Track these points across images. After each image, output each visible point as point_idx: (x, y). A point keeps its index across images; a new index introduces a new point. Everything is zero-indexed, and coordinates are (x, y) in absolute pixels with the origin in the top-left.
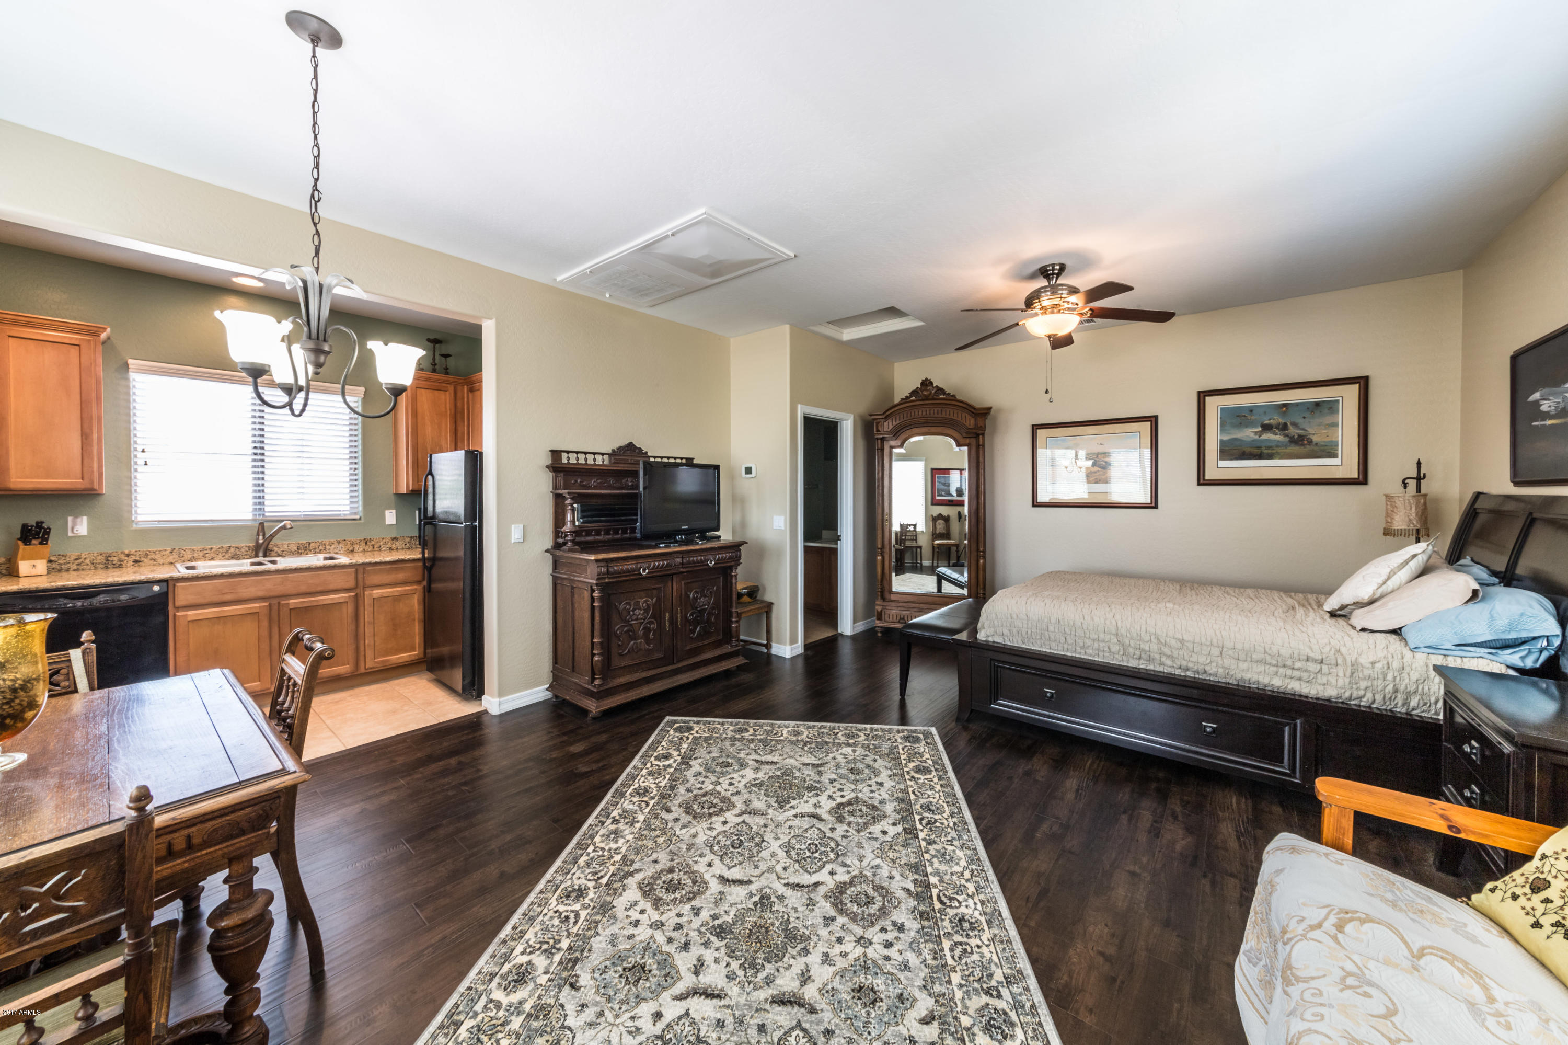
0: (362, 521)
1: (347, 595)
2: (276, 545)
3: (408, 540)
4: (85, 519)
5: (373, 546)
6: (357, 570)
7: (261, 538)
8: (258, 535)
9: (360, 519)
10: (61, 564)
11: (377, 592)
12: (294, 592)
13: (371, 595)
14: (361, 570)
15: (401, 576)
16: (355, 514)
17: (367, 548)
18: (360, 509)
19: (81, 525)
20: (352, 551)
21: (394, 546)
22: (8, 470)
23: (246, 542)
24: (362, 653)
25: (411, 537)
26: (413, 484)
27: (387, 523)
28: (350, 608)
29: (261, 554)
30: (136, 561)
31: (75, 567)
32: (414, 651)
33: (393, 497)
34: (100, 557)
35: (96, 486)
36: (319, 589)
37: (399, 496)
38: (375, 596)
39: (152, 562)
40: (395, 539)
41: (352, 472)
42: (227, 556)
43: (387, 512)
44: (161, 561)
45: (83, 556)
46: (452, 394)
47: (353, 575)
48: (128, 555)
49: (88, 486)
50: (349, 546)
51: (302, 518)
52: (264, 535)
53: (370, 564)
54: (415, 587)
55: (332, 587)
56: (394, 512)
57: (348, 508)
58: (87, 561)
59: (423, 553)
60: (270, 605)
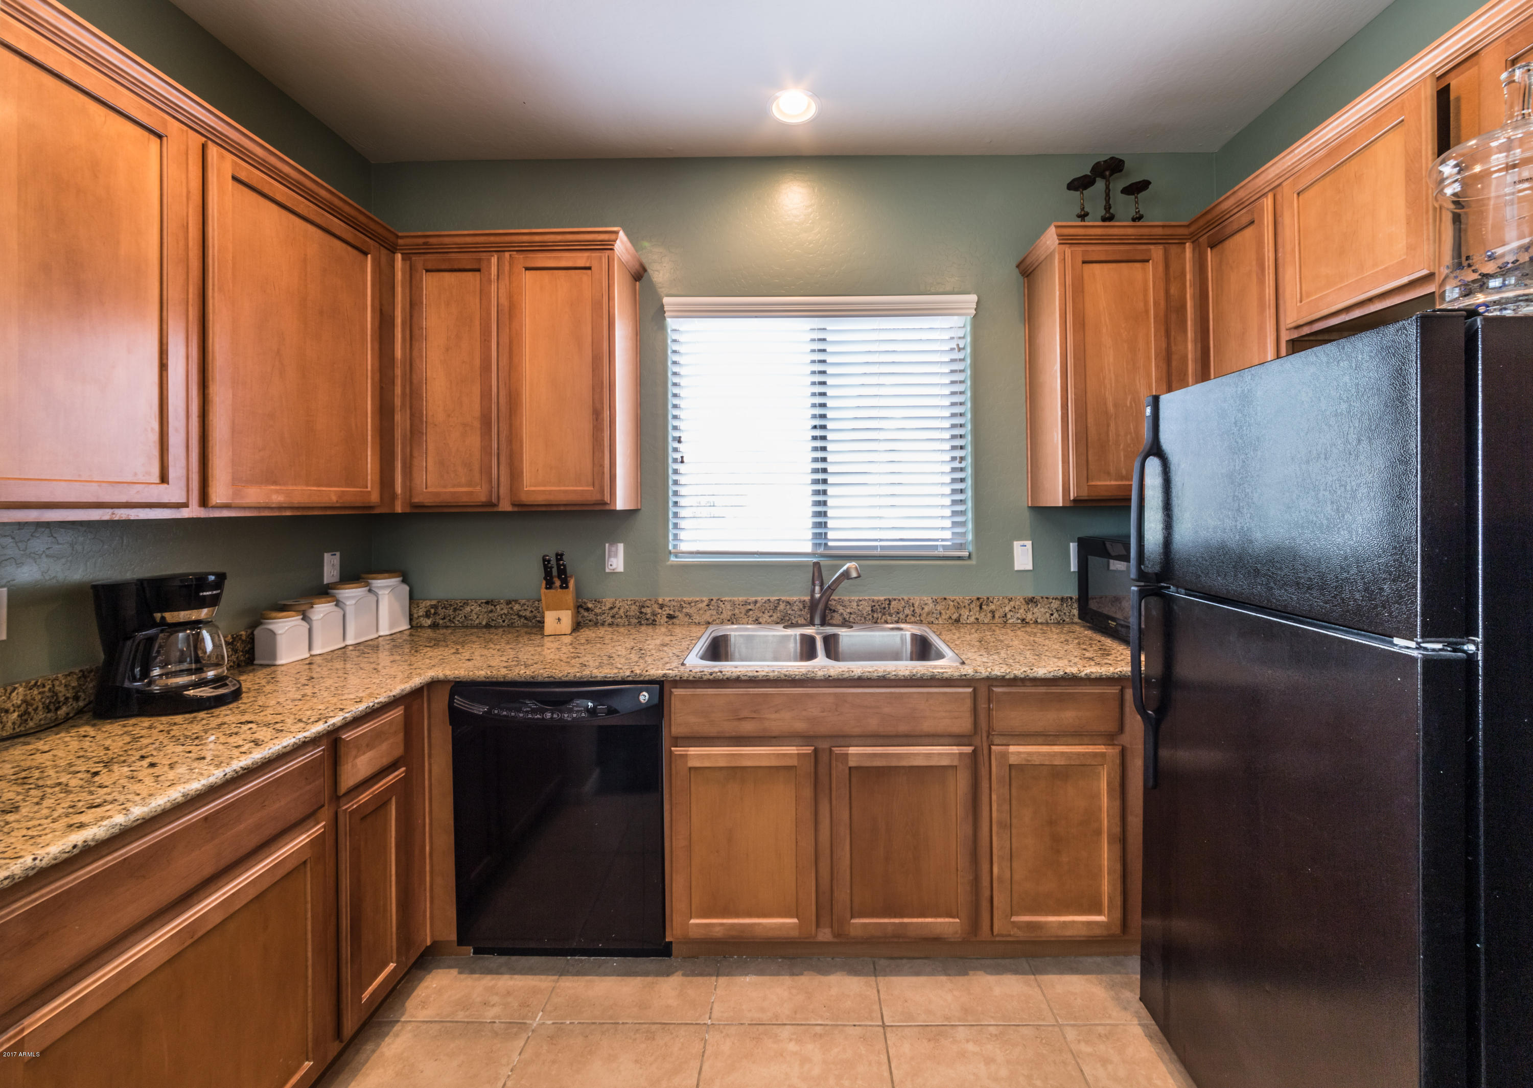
0: (973, 562)
1: (955, 749)
2: (840, 602)
3: (1056, 604)
4: (621, 547)
5: (993, 612)
6: (975, 691)
7: (817, 588)
8: (814, 584)
9: (970, 557)
10: (596, 615)
11: (1018, 751)
12: (857, 731)
13: (1005, 755)
14: (983, 691)
15: (1069, 716)
16: (961, 546)
17: (981, 617)
18: (970, 537)
19: (616, 556)
20: (957, 621)
21: (1029, 617)
22: (522, 473)
23: (798, 594)
24: (987, 893)
25: (1062, 600)
26: (1078, 485)
27: (1017, 567)
28: (960, 784)
29: (817, 620)
30: (670, 617)
31: (610, 620)
32: (1099, 912)
33: (1027, 514)
34: (633, 607)
35: (607, 498)
36: (903, 728)
37: (1042, 512)
38: (1013, 760)
39: (686, 619)
40: (1031, 601)
41: (956, 464)
42: (775, 618)
43: (1017, 544)
44: (697, 618)
45: (618, 605)
46: (1161, 268)
47: (968, 703)
48: (662, 606)
49: (596, 497)
50: (952, 610)
51: (878, 552)
52: (822, 586)
53: (1003, 681)
54: (1101, 749)
55: (927, 726)
56: (1029, 544)
57: (948, 535)
58: (621, 612)
59: (1135, 662)
60: (816, 751)
